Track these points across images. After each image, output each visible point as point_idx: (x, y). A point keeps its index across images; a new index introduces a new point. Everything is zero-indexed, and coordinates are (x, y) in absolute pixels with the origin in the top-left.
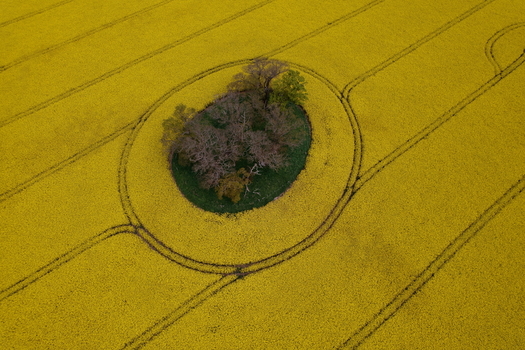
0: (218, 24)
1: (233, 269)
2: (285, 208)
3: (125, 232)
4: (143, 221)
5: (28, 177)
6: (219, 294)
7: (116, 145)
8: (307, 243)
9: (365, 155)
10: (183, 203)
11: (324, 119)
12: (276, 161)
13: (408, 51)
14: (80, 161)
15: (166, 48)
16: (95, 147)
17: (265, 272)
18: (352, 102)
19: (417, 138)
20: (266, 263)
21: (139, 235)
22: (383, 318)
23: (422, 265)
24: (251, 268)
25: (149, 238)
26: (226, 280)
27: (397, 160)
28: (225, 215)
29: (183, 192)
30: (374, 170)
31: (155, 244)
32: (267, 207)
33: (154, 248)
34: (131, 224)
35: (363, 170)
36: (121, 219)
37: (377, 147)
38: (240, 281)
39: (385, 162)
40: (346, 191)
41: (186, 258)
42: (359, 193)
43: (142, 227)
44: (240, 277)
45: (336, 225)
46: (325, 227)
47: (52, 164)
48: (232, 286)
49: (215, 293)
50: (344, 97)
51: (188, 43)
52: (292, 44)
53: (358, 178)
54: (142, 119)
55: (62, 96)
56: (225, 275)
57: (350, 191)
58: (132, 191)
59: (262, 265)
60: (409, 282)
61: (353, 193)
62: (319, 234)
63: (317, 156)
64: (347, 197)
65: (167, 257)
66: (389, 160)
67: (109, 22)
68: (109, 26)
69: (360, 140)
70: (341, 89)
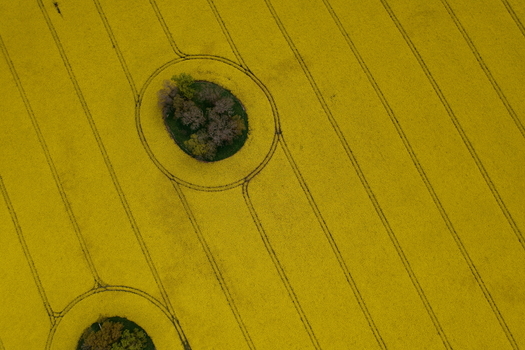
0: (92, 123)
1: (277, 136)
2: (251, 106)
3: (247, 187)
4: (243, 177)
5: (200, 245)
6: (287, 143)
7: (189, 194)
8: (271, 99)
9: (228, 58)
10: (237, 156)
11: (199, 72)
13: (155, 7)
15: (107, 161)
16: (187, 207)
17: (281, 121)
18: (190, 53)
19: (223, 28)
20: (277, 120)
21: (250, 180)
22: (310, 76)
23: (291, 53)
24: (278, 127)
25: (253, 174)
26: (281, 139)
27: (235, 43)
28: (248, 136)
29: (230, 156)
30: (238, 56)
31: (257, 171)
32: (248, 115)
33: (259, 172)
34: (243, 184)
35: (237, 61)
36: (240, 188)
37: (225, 50)
38: (283, 133)
40: (247, 74)
41: (267, 156)
42: (250, 68)
43: (246, 178)
44: (281, 132)
45: (265, 84)
46: (265, 89)
47: (193, 232)
48: (284, 137)
49: (286, 145)
50: (186, 57)
51: (106, 147)
52: (129, 76)
53: (241, 66)
54: (172, 178)
55: (138, 234)
56: (279, 140)
57: (248, 72)
58: (223, 184)
59: (277, 122)
60: (297, 61)
62: (267, 93)
63: (223, 82)
64: (251, 75)
66: (234, 48)
67: (63, 206)
68: (68, 206)
69: (218, 58)
70: (177, 57)
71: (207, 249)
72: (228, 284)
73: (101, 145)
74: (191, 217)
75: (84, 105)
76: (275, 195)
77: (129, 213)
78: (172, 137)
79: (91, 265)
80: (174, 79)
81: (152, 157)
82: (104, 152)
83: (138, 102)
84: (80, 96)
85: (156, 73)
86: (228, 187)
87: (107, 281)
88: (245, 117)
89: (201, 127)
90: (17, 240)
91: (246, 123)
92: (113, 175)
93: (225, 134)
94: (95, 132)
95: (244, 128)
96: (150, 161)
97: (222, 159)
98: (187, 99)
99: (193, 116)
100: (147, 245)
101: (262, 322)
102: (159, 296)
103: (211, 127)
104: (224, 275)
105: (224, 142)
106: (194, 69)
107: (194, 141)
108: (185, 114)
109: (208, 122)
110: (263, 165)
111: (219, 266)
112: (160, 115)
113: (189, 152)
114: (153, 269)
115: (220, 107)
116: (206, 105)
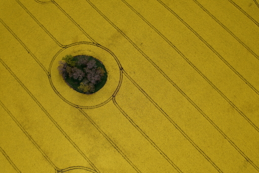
0: (29, 93)
2: (104, 60)
3: (115, 99)
4: (111, 96)
5: (101, 135)
6: (127, 73)
8: (112, 54)
9: (86, 41)
10: (105, 86)
11: (74, 52)
13: (43, 27)
15: (43, 109)
16: (89, 118)
17: (121, 63)
18: (67, 45)
19: (79, 28)
20: (119, 63)
21: (115, 95)
22: (128, 38)
24: (120, 67)
25: (116, 93)
26: (124, 72)
28: (108, 75)
29: (102, 87)
30: (91, 39)
33: (118, 91)
34: (112, 99)
35: (91, 42)
37: (83, 38)
41: (120, 82)
43: (113, 95)
44: (122, 69)
45: (108, 48)
46: (108, 51)
47: (96, 130)
48: (125, 70)
50: (66, 47)
51: (40, 102)
52: (41, 65)
53: (94, 43)
54: (77, 107)
55: (69, 139)
56: (122, 72)
57: (98, 45)
58: (103, 101)
60: (119, 33)
62: (110, 52)
63: (88, 54)
64: (100, 46)
66: (88, 35)
67: (27, 138)
68: (30, 137)
69: (81, 43)
70: (62, 48)
71: (105, 135)
72: (121, 149)
73: (38, 102)
74: (93, 123)
75: (23, 85)
76: (129, 99)
77: (62, 131)
78: (71, 87)
79: (51, 163)
80: (63, 59)
81: (64, 100)
82: (40, 105)
83: (49, 76)
84: (20, 82)
85: (54, 59)
86: (106, 102)
87: (61, 168)
88: (103, 66)
89: (84, 78)
90: (9, 163)
91: (105, 69)
92: (48, 115)
93: (97, 78)
94: (33, 97)
95: (105, 72)
96: (64, 102)
97: (99, 90)
98: (73, 67)
99: (78, 74)
100: (76, 143)
101: (143, 161)
102: (89, 166)
103: (89, 76)
104: (117, 145)
105: (97, 81)
106: (72, 52)
107: (82, 86)
108: (74, 74)
109: (86, 74)
110: (119, 86)
111: (113, 141)
112: (62, 78)
113: (82, 92)
114: (82, 154)
115: (90, 65)
116: (83, 67)
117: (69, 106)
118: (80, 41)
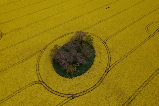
0: (68, 22)
1: (71, 96)
2: (87, 76)
3: (38, 83)
4: (43, 80)
5: (9, 66)
6: (66, 104)
7: (36, 56)
8: (94, 87)
9: (111, 60)
10: (56, 74)
11: (99, 49)
12: (84, 62)
13: (123, 29)
14: (25, 61)
15: (52, 28)
16: (30, 57)
17: (81, 97)
18: (107, 44)
19: (127, 55)
20: (82, 94)
21: (42, 84)
24: (76, 95)
25: (45, 85)
26: (69, 99)
27: (121, 62)
28: (69, 78)
29: (56, 71)
30: (114, 65)
31: (47, 87)
32: (81, 76)
33: (46, 88)
34: (39, 81)
35: (111, 65)
36: (37, 79)
37: (115, 58)
38: (73, 100)
39: (117, 62)
40: (106, 71)
41: (56, 92)
42: (110, 71)
43: (43, 82)
44: (73, 98)
45: (103, 82)
46: (100, 82)
47: (17, 62)
48: (70, 101)
49: (65, 103)
50: (105, 43)
51: (59, 27)
52: (89, 28)
53: (109, 67)
54: (44, 49)
55: (21, 42)
56: (68, 97)
57: (107, 71)
58: (40, 71)
59: (80, 94)
60: (127, 100)
61: (108, 72)
62: (98, 84)
63: (97, 60)
64: (106, 73)
65: (50, 91)
66: (119, 62)
67: (36, 21)
69: (110, 56)
70: (104, 40)
71: (6, 70)
77: (31, 38)
79: (12, 31)
81: (55, 40)
87: (3, 37)
92: (47, 30)
96: (53, 40)
100: (15, 46)
117: (47, 43)
118: (112, 55)
